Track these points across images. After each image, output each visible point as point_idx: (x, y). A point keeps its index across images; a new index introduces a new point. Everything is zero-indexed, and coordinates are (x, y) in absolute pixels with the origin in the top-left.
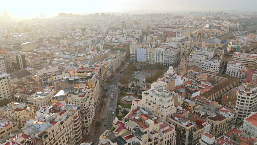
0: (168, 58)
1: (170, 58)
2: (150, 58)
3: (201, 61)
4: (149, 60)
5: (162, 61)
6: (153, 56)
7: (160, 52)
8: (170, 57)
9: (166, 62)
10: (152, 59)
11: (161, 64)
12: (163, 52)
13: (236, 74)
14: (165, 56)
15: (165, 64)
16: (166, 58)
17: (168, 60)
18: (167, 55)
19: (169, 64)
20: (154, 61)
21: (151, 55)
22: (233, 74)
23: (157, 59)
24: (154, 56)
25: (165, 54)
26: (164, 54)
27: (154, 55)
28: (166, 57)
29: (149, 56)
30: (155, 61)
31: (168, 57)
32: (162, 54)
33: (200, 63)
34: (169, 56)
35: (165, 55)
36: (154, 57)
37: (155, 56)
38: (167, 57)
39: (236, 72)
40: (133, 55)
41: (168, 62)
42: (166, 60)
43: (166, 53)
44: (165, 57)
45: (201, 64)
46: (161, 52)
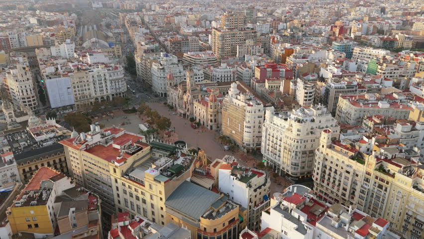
0: (117, 84)
1: (120, 83)
2: (81, 92)
3: (181, 73)
4: (80, 98)
5: (107, 92)
6: (87, 87)
7: (99, 76)
8: (120, 81)
9: (114, 92)
10: (87, 93)
11: (105, 98)
12: (105, 75)
13: (229, 78)
14: (111, 81)
15: (113, 95)
16: (113, 84)
17: (117, 87)
18: (114, 78)
19: (120, 94)
20: (90, 96)
21: (82, 86)
22: (226, 79)
23: (95, 91)
24: (90, 87)
25: (110, 76)
26: (107, 77)
27: (88, 85)
28: (113, 82)
29: (77, 89)
30: (93, 94)
31: (117, 81)
32: (105, 79)
33: (180, 77)
34: (118, 79)
35: (111, 78)
36: (89, 89)
37: (92, 86)
38: (115, 82)
39: (229, 75)
40: (31, 99)
41: (118, 91)
42: (115, 88)
43: (112, 74)
44: (111, 83)
45: (182, 77)
46: (102, 75)
